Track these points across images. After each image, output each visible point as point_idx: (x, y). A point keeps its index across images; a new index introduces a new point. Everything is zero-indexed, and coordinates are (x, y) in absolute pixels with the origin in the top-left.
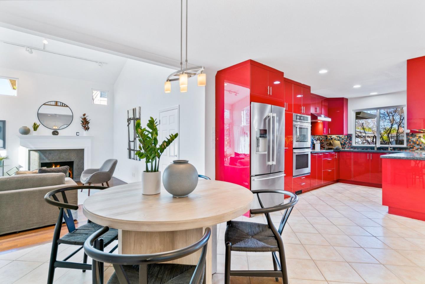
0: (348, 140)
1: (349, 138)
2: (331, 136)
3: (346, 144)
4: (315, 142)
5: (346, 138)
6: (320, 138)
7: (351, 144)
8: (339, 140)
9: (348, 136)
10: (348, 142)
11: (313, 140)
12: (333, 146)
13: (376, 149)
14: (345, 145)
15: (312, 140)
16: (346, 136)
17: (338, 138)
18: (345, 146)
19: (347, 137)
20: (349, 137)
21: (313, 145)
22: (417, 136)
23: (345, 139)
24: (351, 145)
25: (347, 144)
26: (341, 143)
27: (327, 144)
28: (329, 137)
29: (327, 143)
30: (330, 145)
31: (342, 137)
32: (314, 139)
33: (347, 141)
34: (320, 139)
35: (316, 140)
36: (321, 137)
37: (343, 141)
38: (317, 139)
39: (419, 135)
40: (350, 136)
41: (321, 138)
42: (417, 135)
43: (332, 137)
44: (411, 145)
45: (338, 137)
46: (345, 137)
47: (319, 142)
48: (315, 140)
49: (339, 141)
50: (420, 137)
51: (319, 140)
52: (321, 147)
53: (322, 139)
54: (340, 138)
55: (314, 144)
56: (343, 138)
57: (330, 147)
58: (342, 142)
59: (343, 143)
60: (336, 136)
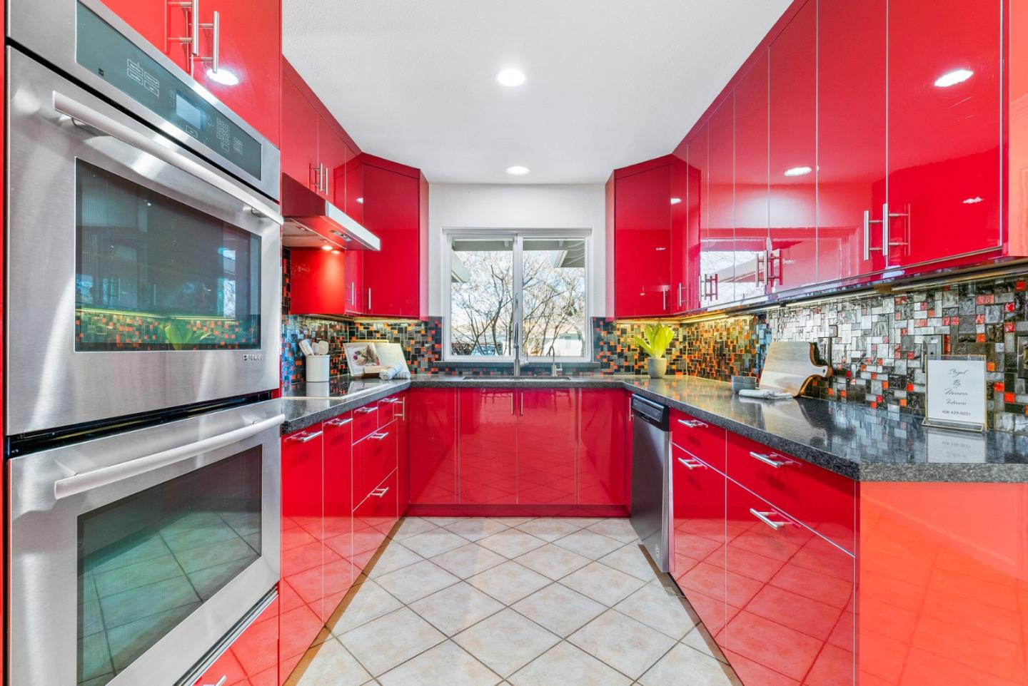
0: (430, 339)
1: (434, 332)
2: (368, 324)
3: (423, 356)
4: (306, 346)
5: (423, 332)
6: (326, 332)
7: (439, 353)
8: (397, 340)
9: (429, 326)
10: (428, 348)
11: (300, 336)
12: (378, 364)
13: (517, 372)
14: (419, 359)
15: (294, 336)
16: (423, 327)
17: (396, 332)
18: (419, 363)
19: (426, 329)
20: (431, 329)
21: (300, 363)
22: (618, 330)
23: (419, 335)
24: (439, 359)
25: (427, 356)
26: (406, 354)
27: (356, 358)
28: (361, 328)
29: (359, 353)
30: (367, 360)
31: (410, 329)
32: (301, 332)
33: (426, 345)
34: (329, 334)
35: (309, 337)
36: (332, 326)
37: (413, 342)
38: (314, 336)
39: (622, 326)
40: (436, 325)
41: (330, 331)
42: (618, 326)
43: (374, 328)
44: (605, 357)
45: (393, 327)
46: (418, 328)
47: (324, 345)
48: (305, 337)
49: (398, 346)
50: (624, 331)
51: (325, 338)
52: (331, 368)
53: (335, 335)
54: (401, 330)
55: (304, 358)
56: (411, 334)
57: (370, 369)
58: (409, 349)
59: (413, 353)
60: (389, 325)
